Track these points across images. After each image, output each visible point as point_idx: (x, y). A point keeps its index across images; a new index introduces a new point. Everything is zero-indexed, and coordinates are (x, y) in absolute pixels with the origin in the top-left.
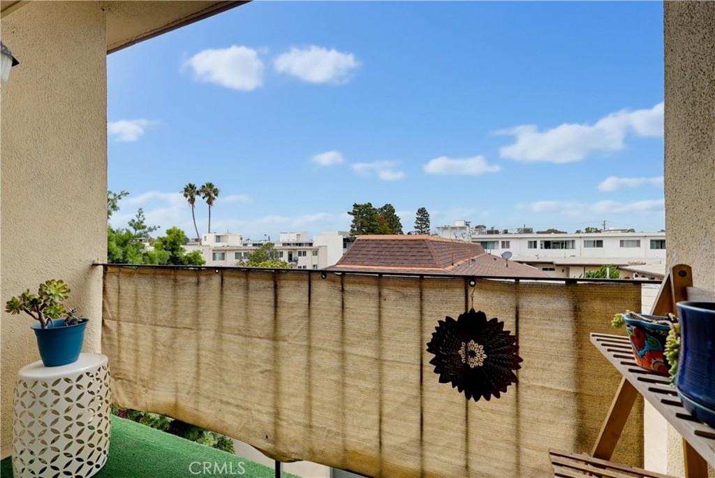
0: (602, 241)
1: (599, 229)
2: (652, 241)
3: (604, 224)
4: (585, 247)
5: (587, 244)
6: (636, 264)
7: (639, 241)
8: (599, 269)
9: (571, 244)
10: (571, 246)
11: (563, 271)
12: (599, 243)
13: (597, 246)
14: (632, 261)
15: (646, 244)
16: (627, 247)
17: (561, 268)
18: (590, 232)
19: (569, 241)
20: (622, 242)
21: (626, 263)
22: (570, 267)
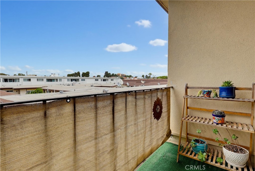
0: (30, 79)
1: (23, 74)
2: (47, 79)
3: (27, 73)
4: (24, 81)
5: (25, 80)
6: (45, 87)
7: (43, 79)
8: (36, 90)
9: (17, 80)
10: (17, 81)
11: (17, 91)
12: (29, 80)
13: (29, 81)
14: (43, 86)
15: (45, 80)
16: (39, 81)
17: (16, 91)
18: (20, 75)
19: (16, 79)
20: (37, 79)
21: (42, 87)
22: (20, 90)
